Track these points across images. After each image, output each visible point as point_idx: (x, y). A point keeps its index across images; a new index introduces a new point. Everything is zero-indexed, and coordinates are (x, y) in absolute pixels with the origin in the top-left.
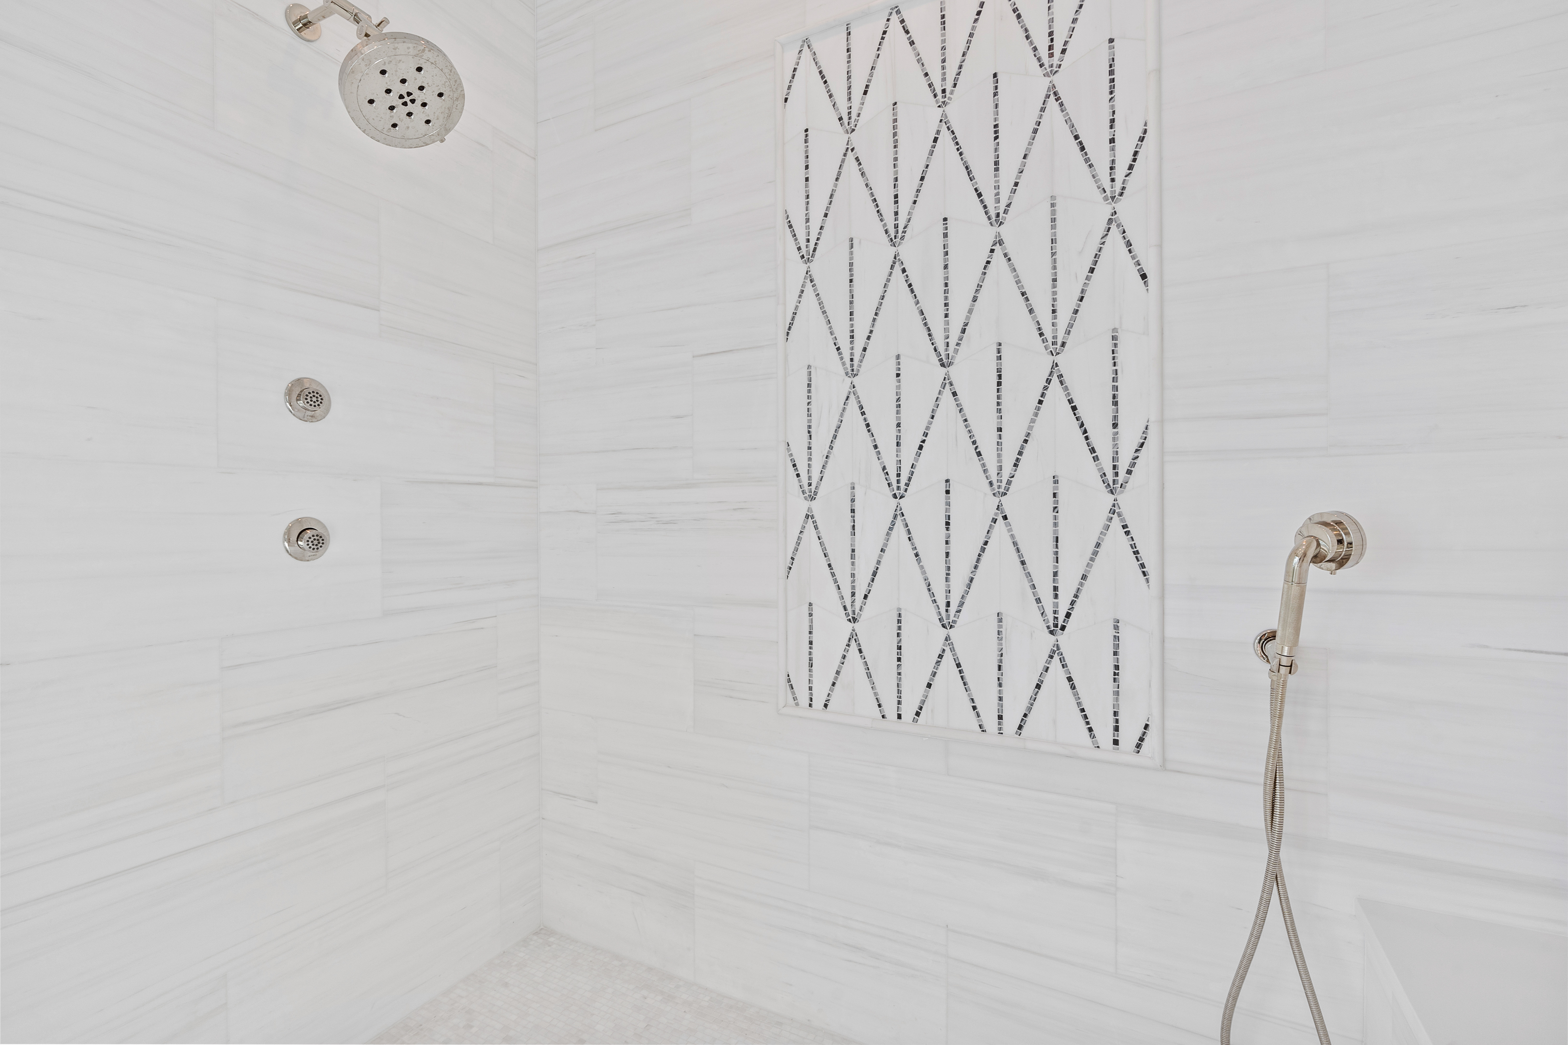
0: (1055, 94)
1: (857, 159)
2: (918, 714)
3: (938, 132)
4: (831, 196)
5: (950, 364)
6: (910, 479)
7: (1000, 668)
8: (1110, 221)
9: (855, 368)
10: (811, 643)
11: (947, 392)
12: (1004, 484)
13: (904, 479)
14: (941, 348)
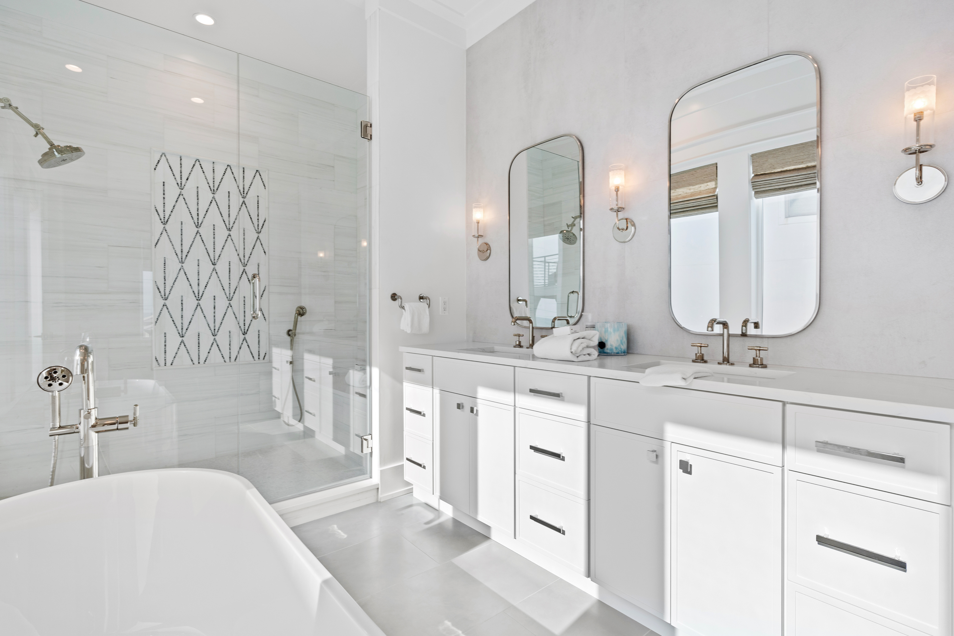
0: (245, 203)
1: (184, 198)
2: (205, 361)
3: (212, 201)
4: (174, 206)
5: (215, 265)
6: (202, 295)
7: (230, 345)
8: (258, 238)
9: (183, 261)
10: (165, 345)
11: (214, 272)
12: (231, 298)
13: (200, 295)
14: (213, 260)
